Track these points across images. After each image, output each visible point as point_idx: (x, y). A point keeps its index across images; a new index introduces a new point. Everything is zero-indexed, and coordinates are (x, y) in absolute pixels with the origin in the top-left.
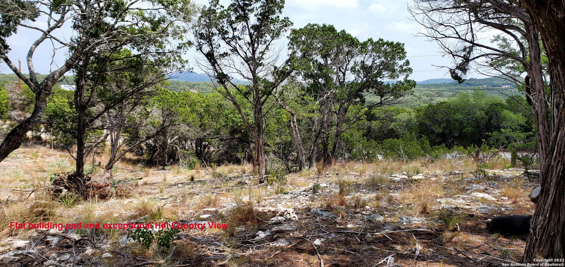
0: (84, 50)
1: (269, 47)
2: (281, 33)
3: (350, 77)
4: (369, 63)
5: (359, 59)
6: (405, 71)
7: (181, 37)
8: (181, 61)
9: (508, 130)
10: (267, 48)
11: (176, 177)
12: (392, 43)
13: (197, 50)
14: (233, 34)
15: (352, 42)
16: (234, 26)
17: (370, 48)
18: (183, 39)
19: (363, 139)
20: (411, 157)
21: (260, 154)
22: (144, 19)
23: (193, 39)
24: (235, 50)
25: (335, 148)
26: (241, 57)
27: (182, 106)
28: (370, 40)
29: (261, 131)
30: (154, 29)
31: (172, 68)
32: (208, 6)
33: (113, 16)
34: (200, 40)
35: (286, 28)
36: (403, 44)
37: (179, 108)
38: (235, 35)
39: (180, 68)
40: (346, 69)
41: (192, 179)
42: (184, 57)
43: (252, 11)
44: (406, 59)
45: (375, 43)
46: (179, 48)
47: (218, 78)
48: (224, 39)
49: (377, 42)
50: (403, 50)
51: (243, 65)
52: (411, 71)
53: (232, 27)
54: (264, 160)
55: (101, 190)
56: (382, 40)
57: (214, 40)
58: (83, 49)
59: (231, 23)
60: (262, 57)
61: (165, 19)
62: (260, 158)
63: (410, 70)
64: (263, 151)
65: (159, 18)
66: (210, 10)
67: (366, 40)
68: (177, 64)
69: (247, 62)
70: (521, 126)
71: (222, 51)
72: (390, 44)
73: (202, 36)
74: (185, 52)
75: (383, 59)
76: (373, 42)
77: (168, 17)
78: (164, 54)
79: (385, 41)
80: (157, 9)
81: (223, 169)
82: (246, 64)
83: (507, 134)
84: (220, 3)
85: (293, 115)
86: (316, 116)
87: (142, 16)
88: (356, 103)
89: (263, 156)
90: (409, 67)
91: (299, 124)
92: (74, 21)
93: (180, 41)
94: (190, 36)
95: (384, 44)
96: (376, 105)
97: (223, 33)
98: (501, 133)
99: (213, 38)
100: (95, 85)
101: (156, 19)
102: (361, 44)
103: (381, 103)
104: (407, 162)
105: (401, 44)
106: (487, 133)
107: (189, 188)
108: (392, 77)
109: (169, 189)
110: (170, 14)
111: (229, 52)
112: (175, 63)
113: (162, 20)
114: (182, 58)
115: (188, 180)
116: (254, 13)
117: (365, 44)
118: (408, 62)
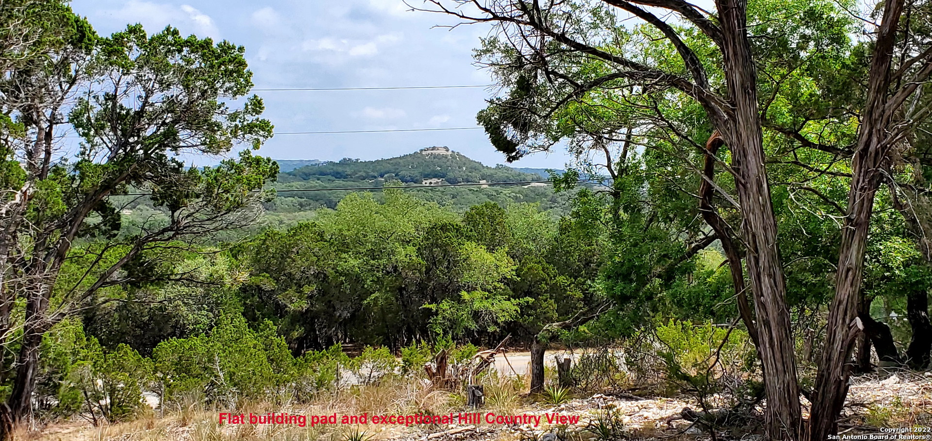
4: (130, 102)
5: (102, 85)
6: (250, 128)
12: (207, 43)
17: (134, 53)
28: (134, 30)
36: (241, 49)
40: (53, 121)
44: (250, 95)
45: (152, 39)
49: (160, 39)
50: (242, 64)
52: (269, 132)
56: (175, 33)
63: (265, 127)
67: (122, 29)
72: (202, 46)
75: (176, 91)
76: (144, 37)
79: (184, 36)
88: (89, 231)
90: (261, 117)
95: (180, 46)
96: (158, 234)
102: (105, 42)
103: (175, 228)
105: (233, 47)
108: (212, 147)
117: (119, 39)
118: (260, 103)
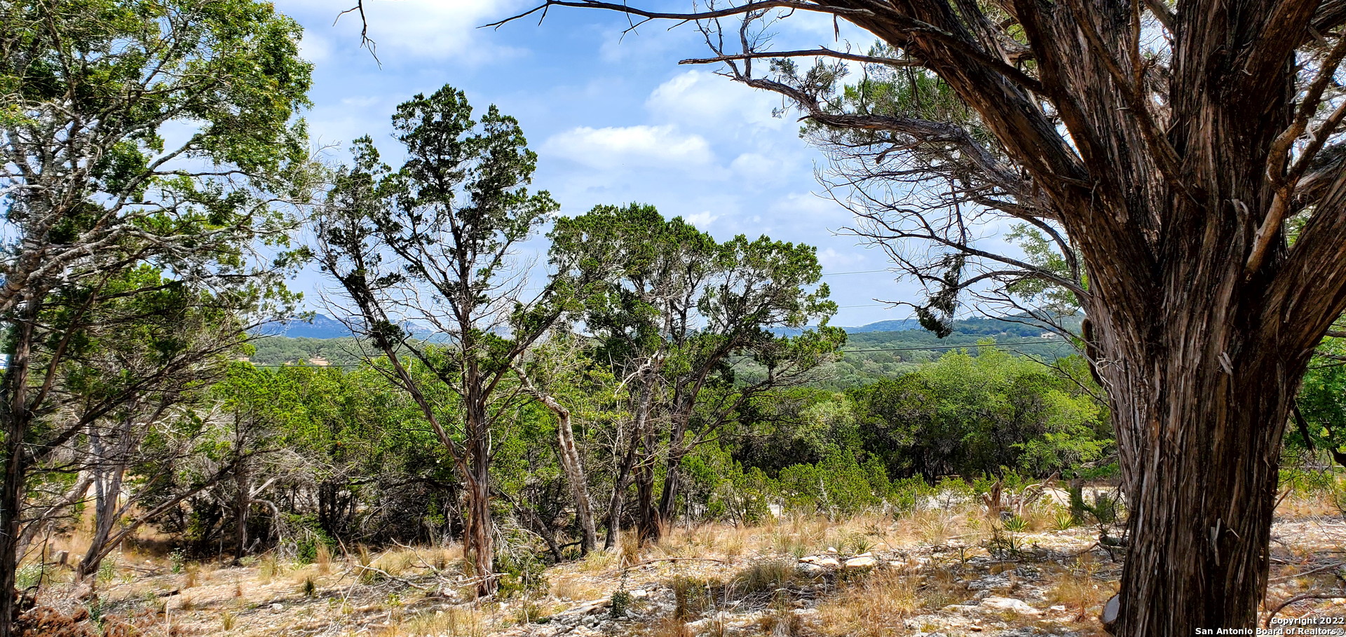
0: (32, 274)
1: (503, 258)
2: (532, 227)
3: (697, 322)
4: (738, 290)
5: (716, 281)
6: (821, 308)
7: (285, 239)
8: (285, 297)
9: (1061, 436)
10: (497, 261)
11: (267, 583)
12: (789, 246)
13: (324, 269)
14: (414, 230)
15: (700, 244)
16: (416, 211)
17: (741, 256)
18: (288, 244)
19: (734, 468)
20: (846, 508)
21: (480, 522)
22: (194, 197)
23: (313, 243)
24: (417, 267)
25: (668, 494)
26: (434, 283)
27: (287, 406)
28: (740, 239)
29: (483, 462)
30: (216, 221)
31: (260, 313)
32: (351, 166)
33: (113, 190)
34: (330, 247)
35: (541, 216)
36: (814, 249)
37: (277, 410)
38: (417, 232)
39: (281, 314)
40: (688, 305)
41: (309, 588)
42: (292, 287)
43: (459, 176)
44: (821, 282)
45: (752, 245)
46: (278, 264)
47: (375, 335)
48: (390, 242)
49: (757, 245)
50: (814, 260)
51: (438, 302)
52: (835, 310)
53: (411, 215)
54: (489, 536)
55: (63, 630)
56: (768, 239)
57: (365, 245)
58: (28, 272)
59: (408, 205)
60: (484, 282)
61: (246, 196)
62: (481, 532)
63: (832, 307)
64: (487, 512)
65: (230, 194)
66: (356, 175)
67: (732, 239)
68: (275, 303)
69: (447, 295)
70: (1088, 425)
71: (384, 270)
72: (785, 248)
73: (335, 237)
74: (293, 274)
75: (770, 281)
76: (746, 243)
77: (254, 192)
78: (241, 279)
79: (773, 241)
80: (225, 174)
81: (388, 560)
82: (445, 300)
83: (1060, 445)
84: (380, 159)
85: (562, 416)
86: (620, 418)
87: (186, 189)
88: (714, 383)
89: (487, 525)
90: (829, 299)
91: (578, 439)
92: (10, 201)
93: (282, 248)
94: (305, 236)
95: (770, 248)
96: (758, 386)
97: (388, 228)
98: (1047, 442)
99: (363, 241)
100: (57, 361)
101: (224, 197)
102: (719, 248)
103: (770, 382)
104: (837, 520)
105: (808, 248)
106: (1015, 445)
107: (300, 612)
108: (792, 321)
109: (249, 618)
110: (257, 184)
111: (404, 273)
112: (269, 300)
113: (240, 199)
114: (287, 289)
115: (298, 592)
116: (464, 182)
117: (729, 247)
118: (827, 289)
